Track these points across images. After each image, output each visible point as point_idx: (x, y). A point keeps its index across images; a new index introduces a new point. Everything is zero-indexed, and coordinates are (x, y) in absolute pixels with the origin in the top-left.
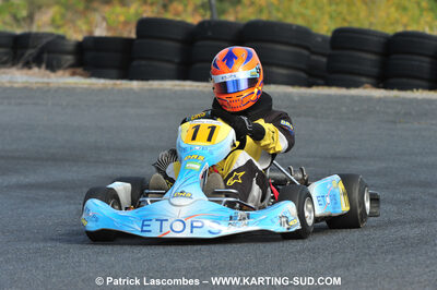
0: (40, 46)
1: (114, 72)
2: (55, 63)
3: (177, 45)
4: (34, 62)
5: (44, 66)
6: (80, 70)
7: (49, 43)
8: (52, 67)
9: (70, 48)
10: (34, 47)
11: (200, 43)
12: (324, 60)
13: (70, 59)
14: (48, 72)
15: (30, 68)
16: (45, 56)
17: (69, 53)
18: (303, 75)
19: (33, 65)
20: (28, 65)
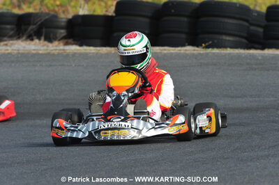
0: (39, 23)
1: (98, 41)
2: (52, 35)
3: (147, 20)
4: (35, 35)
5: (43, 38)
6: (70, 41)
7: (46, 20)
8: (49, 39)
9: (63, 24)
10: (35, 24)
11: (166, 18)
12: (261, 30)
13: (63, 32)
14: (46, 43)
15: (32, 40)
16: (44, 30)
17: (62, 28)
18: (244, 40)
19: (35, 37)
20: (30, 38)
